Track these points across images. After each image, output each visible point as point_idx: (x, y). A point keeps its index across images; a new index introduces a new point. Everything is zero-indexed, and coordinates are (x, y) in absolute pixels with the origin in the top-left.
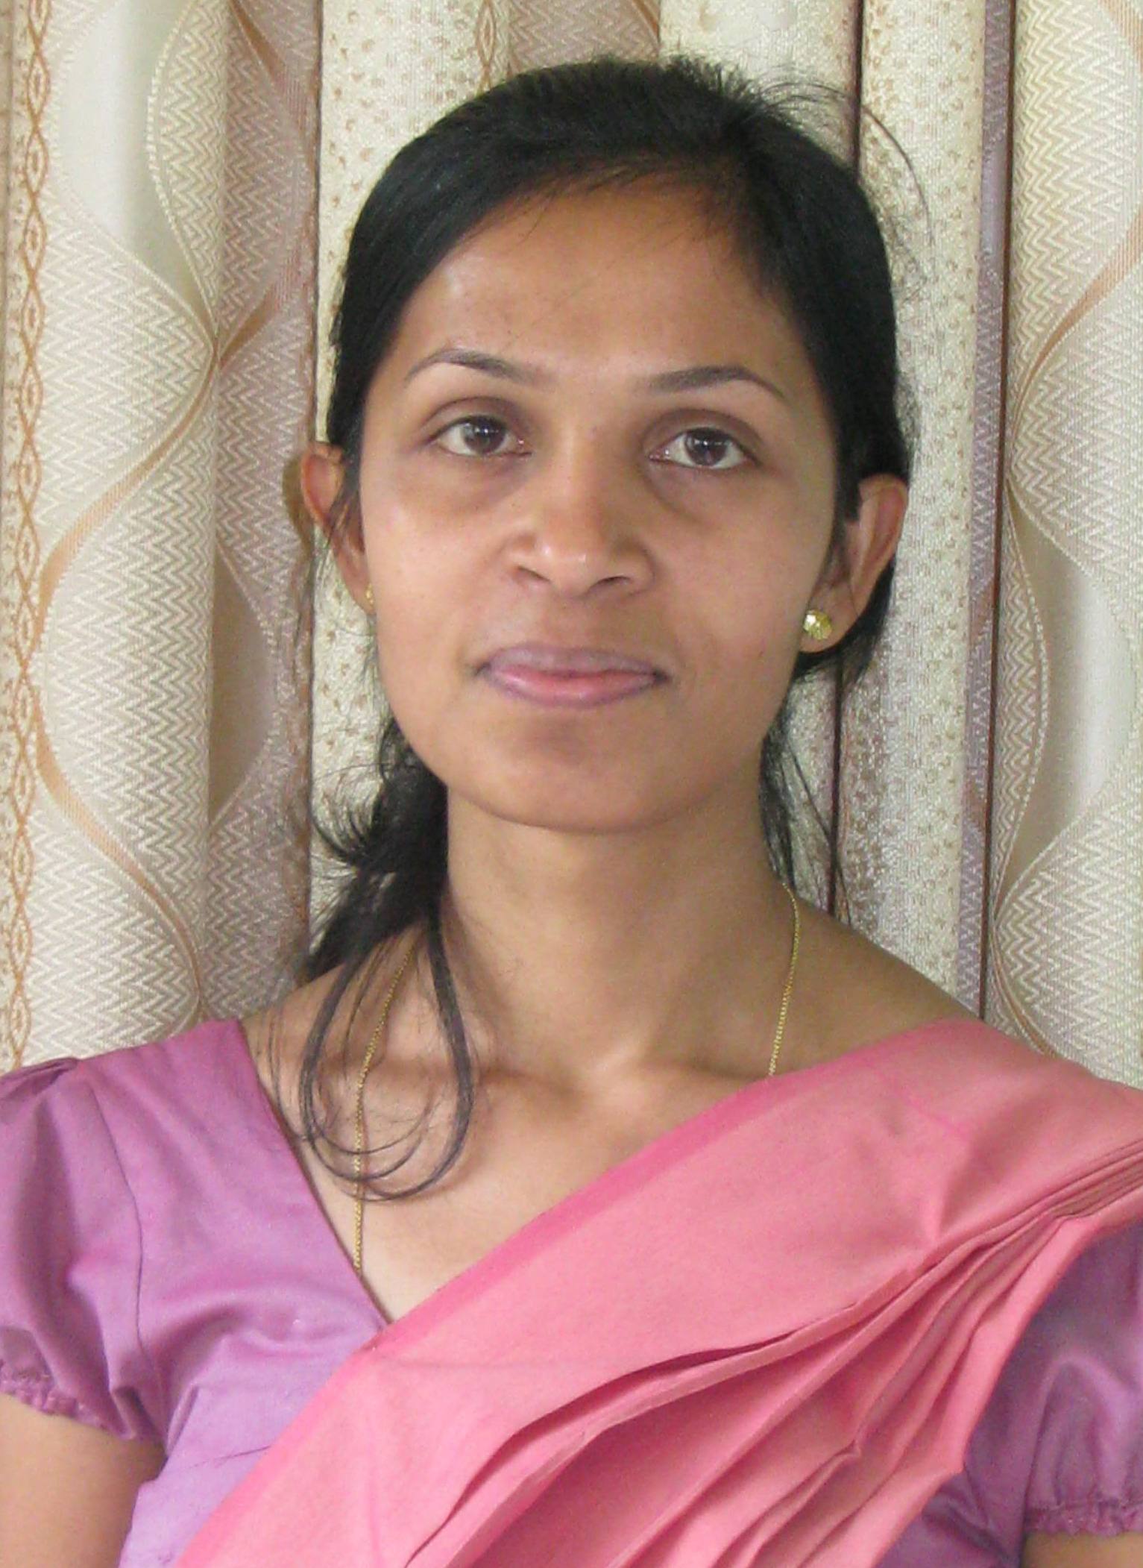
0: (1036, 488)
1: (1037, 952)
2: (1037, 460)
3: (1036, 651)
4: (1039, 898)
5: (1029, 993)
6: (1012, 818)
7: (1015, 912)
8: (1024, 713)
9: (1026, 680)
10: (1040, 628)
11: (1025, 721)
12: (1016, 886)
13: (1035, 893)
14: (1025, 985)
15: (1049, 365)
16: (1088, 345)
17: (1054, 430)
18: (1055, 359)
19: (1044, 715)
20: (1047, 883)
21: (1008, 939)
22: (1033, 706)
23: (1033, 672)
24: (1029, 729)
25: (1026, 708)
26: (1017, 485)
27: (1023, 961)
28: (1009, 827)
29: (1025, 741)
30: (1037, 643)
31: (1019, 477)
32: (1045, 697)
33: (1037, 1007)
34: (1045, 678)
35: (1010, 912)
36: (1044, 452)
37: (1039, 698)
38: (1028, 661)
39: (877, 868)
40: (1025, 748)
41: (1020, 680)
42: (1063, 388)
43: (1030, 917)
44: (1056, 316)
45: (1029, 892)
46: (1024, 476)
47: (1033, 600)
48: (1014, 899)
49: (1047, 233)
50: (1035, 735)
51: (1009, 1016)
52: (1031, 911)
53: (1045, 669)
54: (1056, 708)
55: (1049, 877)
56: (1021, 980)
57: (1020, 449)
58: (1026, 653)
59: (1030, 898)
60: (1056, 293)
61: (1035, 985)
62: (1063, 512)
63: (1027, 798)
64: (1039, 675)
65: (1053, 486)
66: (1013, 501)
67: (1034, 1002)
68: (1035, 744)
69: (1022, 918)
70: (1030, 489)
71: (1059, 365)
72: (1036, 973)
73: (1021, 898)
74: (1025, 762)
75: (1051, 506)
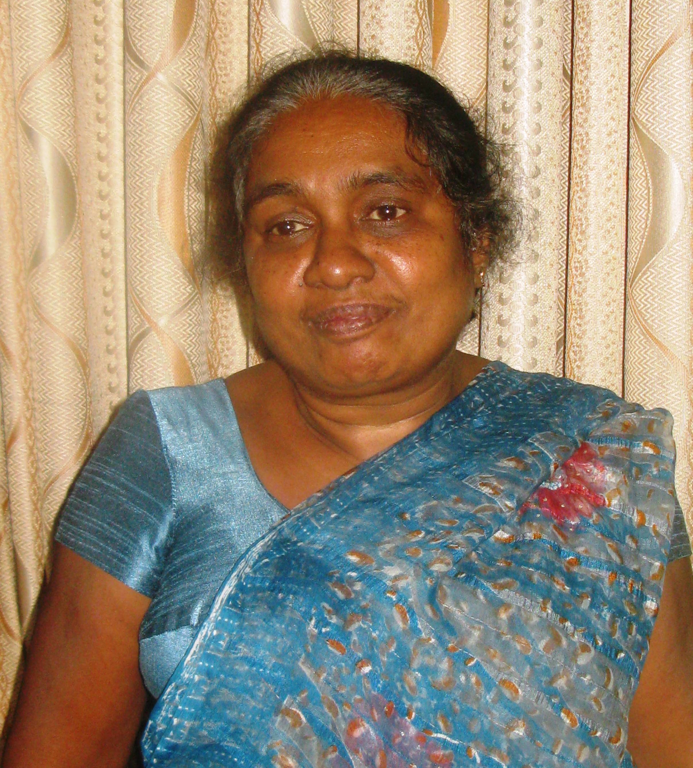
0: (647, 120)
1: (649, 300)
2: (647, 109)
3: (647, 184)
4: (649, 279)
5: (646, 316)
6: (638, 248)
7: (640, 284)
8: (642, 207)
9: (643, 194)
10: (648, 174)
11: (643, 210)
12: (640, 275)
13: (648, 277)
14: (645, 313)
15: (651, 72)
16: (666, 64)
17: (653, 98)
18: (654, 70)
19: (651, 208)
20: (653, 273)
21: (638, 295)
22: (646, 205)
23: (646, 192)
24: (645, 214)
25: (643, 205)
26: (638, 119)
27: (643, 303)
28: (637, 252)
29: (644, 219)
30: (648, 181)
31: (639, 116)
32: (651, 201)
33: (649, 321)
34: (651, 194)
35: (638, 285)
36: (650, 106)
37: (649, 202)
38: (643, 187)
39: (587, 268)
40: (643, 221)
41: (641, 195)
42: (657, 81)
43: (646, 286)
44: (653, 53)
45: (645, 276)
46: (641, 115)
47: (646, 164)
48: (640, 279)
49: (650, 21)
50: (647, 215)
51: (638, 324)
52: (646, 284)
53: (651, 190)
54: (655, 205)
55: (653, 271)
56: (643, 311)
57: (639, 105)
58: (643, 184)
59: (646, 279)
60: (653, 44)
61: (648, 313)
62: (657, 129)
63: (644, 241)
64: (649, 192)
65: (654, 119)
66: (636, 126)
67: (648, 319)
68: (647, 219)
69: (643, 287)
70: (644, 121)
71: (655, 72)
72: (648, 308)
73: (643, 279)
74: (643, 226)
75: (653, 127)
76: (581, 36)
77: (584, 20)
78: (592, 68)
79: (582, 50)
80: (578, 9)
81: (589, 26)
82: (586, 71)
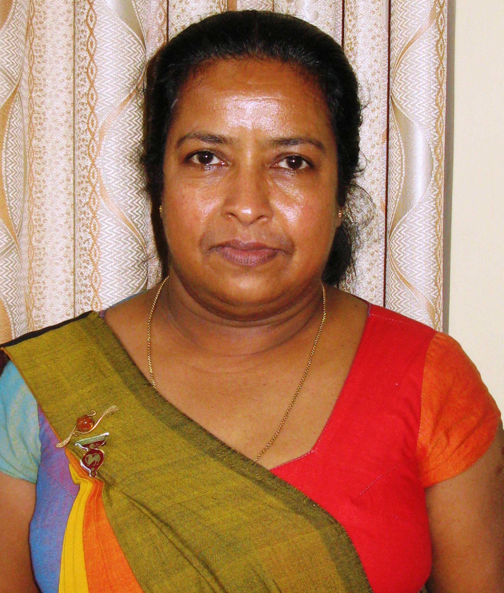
0: (400, 98)
1: (402, 250)
2: (400, 89)
3: (401, 152)
4: (402, 232)
5: (399, 263)
6: (394, 206)
7: (395, 237)
8: (397, 172)
9: (397, 160)
10: (402, 144)
11: (397, 174)
12: (395, 229)
13: (401, 230)
14: (398, 261)
15: (404, 57)
16: (417, 51)
17: (406, 79)
18: (406, 55)
19: (404, 172)
20: (405, 227)
21: (393, 246)
22: (399, 170)
23: (400, 158)
24: (399, 177)
25: (398, 170)
26: (394, 97)
27: (398, 253)
28: (393, 209)
29: (398, 181)
30: (401, 149)
31: (395, 94)
32: (404, 166)
33: (402, 268)
34: (403, 160)
35: (393, 237)
36: (403, 86)
37: (402, 167)
38: (398, 154)
40: (397, 183)
41: (396, 161)
42: (409, 65)
43: (400, 239)
44: (406, 42)
45: (399, 230)
46: (396, 94)
47: (399, 135)
48: (395, 233)
49: (403, 14)
50: (400, 179)
51: (394, 271)
52: (400, 236)
53: (404, 157)
54: (407, 170)
55: (405, 225)
56: (397, 259)
57: (395, 85)
58: (398, 152)
59: (400, 232)
60: (406, 34)
61: (401, 261)
62: (409, 106)
63: (398, 200)
64: (402, 159)
65: (406, 97)
66: (393, 103)
67: (401, 266)
68: (400, 182)
69: (397, 239)
70: (398, 98)
71: (407, 58)
72: (402, 257)
73: (397, 233)
74: (397, 188)
75: (405, 104)
76: (350, 27)
77: (352, 14)
78: (359, 54)
79: (350, 39)
80: (347, 4)
81: (356, 19)
82: (353, 57)
